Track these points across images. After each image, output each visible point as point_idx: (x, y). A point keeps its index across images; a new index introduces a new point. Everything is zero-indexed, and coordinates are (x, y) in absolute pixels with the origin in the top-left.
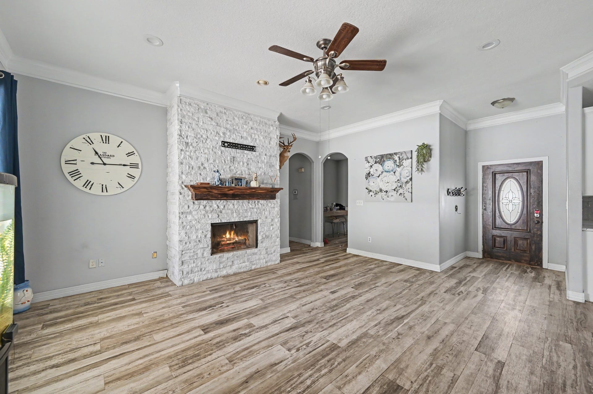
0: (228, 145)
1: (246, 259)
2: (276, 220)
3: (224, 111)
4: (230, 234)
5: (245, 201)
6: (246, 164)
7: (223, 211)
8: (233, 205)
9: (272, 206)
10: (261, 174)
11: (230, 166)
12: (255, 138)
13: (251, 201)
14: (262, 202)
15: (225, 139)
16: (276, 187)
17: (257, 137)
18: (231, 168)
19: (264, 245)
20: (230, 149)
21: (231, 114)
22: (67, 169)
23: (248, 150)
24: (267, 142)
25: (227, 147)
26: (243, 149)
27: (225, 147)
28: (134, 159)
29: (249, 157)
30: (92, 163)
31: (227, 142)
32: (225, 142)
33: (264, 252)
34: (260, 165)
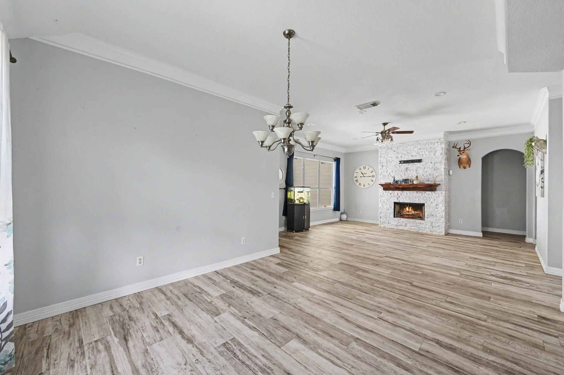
0: (403, 162)
1: (415, 225)
2: (441, 205)
3: (401, 145)
4: (409, 209)
5: (414, 192)
6: (415, 171)
7: (401, 197)
8: (407, 193)
9: (437, 196)
10: (426, 176)
11: (405, 173)
12: (422, 154)
13: (419, 192)
14: (427, 192)
15: (402, 159)
16: (437, 183)
17: (423, 153)
18: (405, 174)
19: (429, 219)
20: (405, 164)
21: (405, 145)
22: (355, 179)
23: (416, 162)
24: (432, 154)
25: (403, 163)
26: (413, 163)
27: (401, 163)
28: (374, 174)
29: (418, 166)
30: (361, 177)
31: (403, 161)
32: (401, 161)
33: (429, 224)
34: (426, 170)
